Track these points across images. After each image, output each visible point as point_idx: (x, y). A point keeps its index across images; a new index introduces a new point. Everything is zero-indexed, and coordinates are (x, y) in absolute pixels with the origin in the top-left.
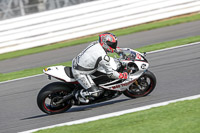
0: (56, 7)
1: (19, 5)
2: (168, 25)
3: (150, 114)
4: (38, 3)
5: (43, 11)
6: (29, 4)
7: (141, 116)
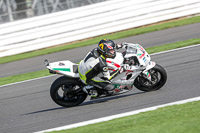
0: (45, 13)
1: (7, 11)
2: (156, 30)
3: (139, 119)
4: (26, 8)
5: (31, 16)
6: (17, 10)
7: (130, 121)
